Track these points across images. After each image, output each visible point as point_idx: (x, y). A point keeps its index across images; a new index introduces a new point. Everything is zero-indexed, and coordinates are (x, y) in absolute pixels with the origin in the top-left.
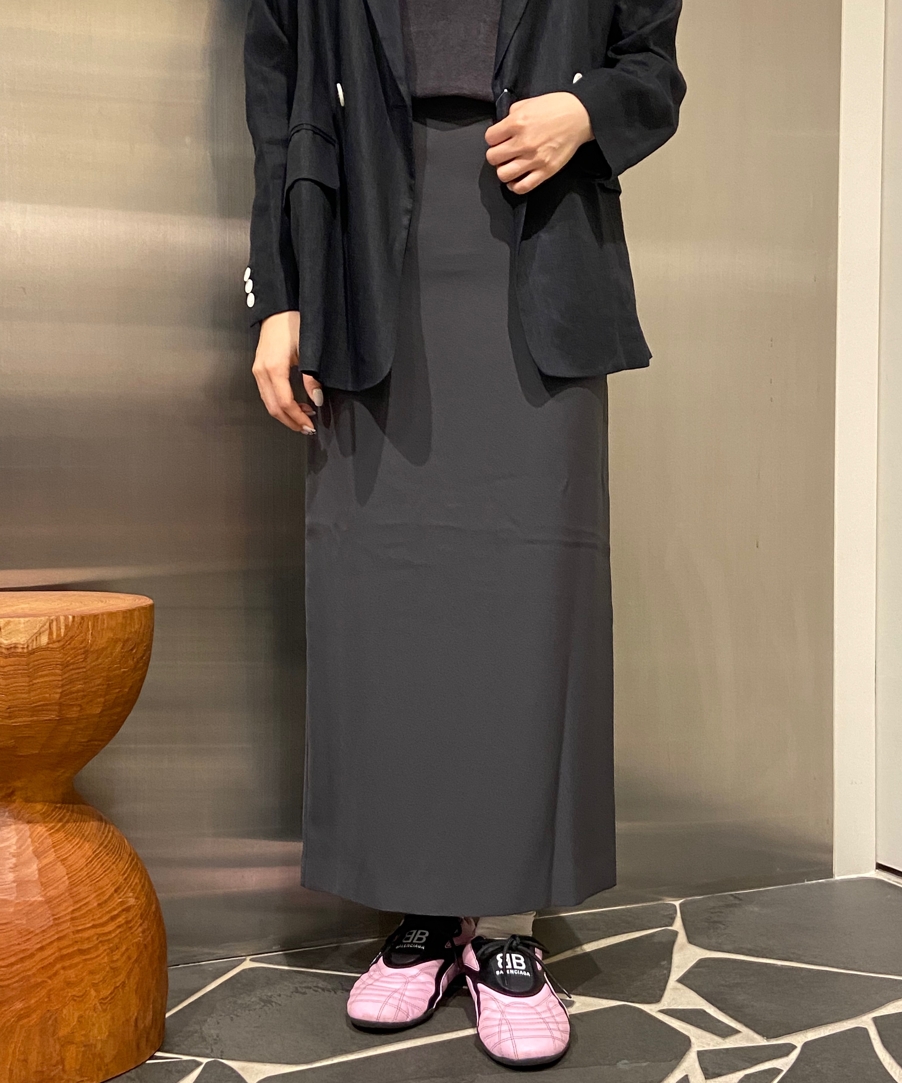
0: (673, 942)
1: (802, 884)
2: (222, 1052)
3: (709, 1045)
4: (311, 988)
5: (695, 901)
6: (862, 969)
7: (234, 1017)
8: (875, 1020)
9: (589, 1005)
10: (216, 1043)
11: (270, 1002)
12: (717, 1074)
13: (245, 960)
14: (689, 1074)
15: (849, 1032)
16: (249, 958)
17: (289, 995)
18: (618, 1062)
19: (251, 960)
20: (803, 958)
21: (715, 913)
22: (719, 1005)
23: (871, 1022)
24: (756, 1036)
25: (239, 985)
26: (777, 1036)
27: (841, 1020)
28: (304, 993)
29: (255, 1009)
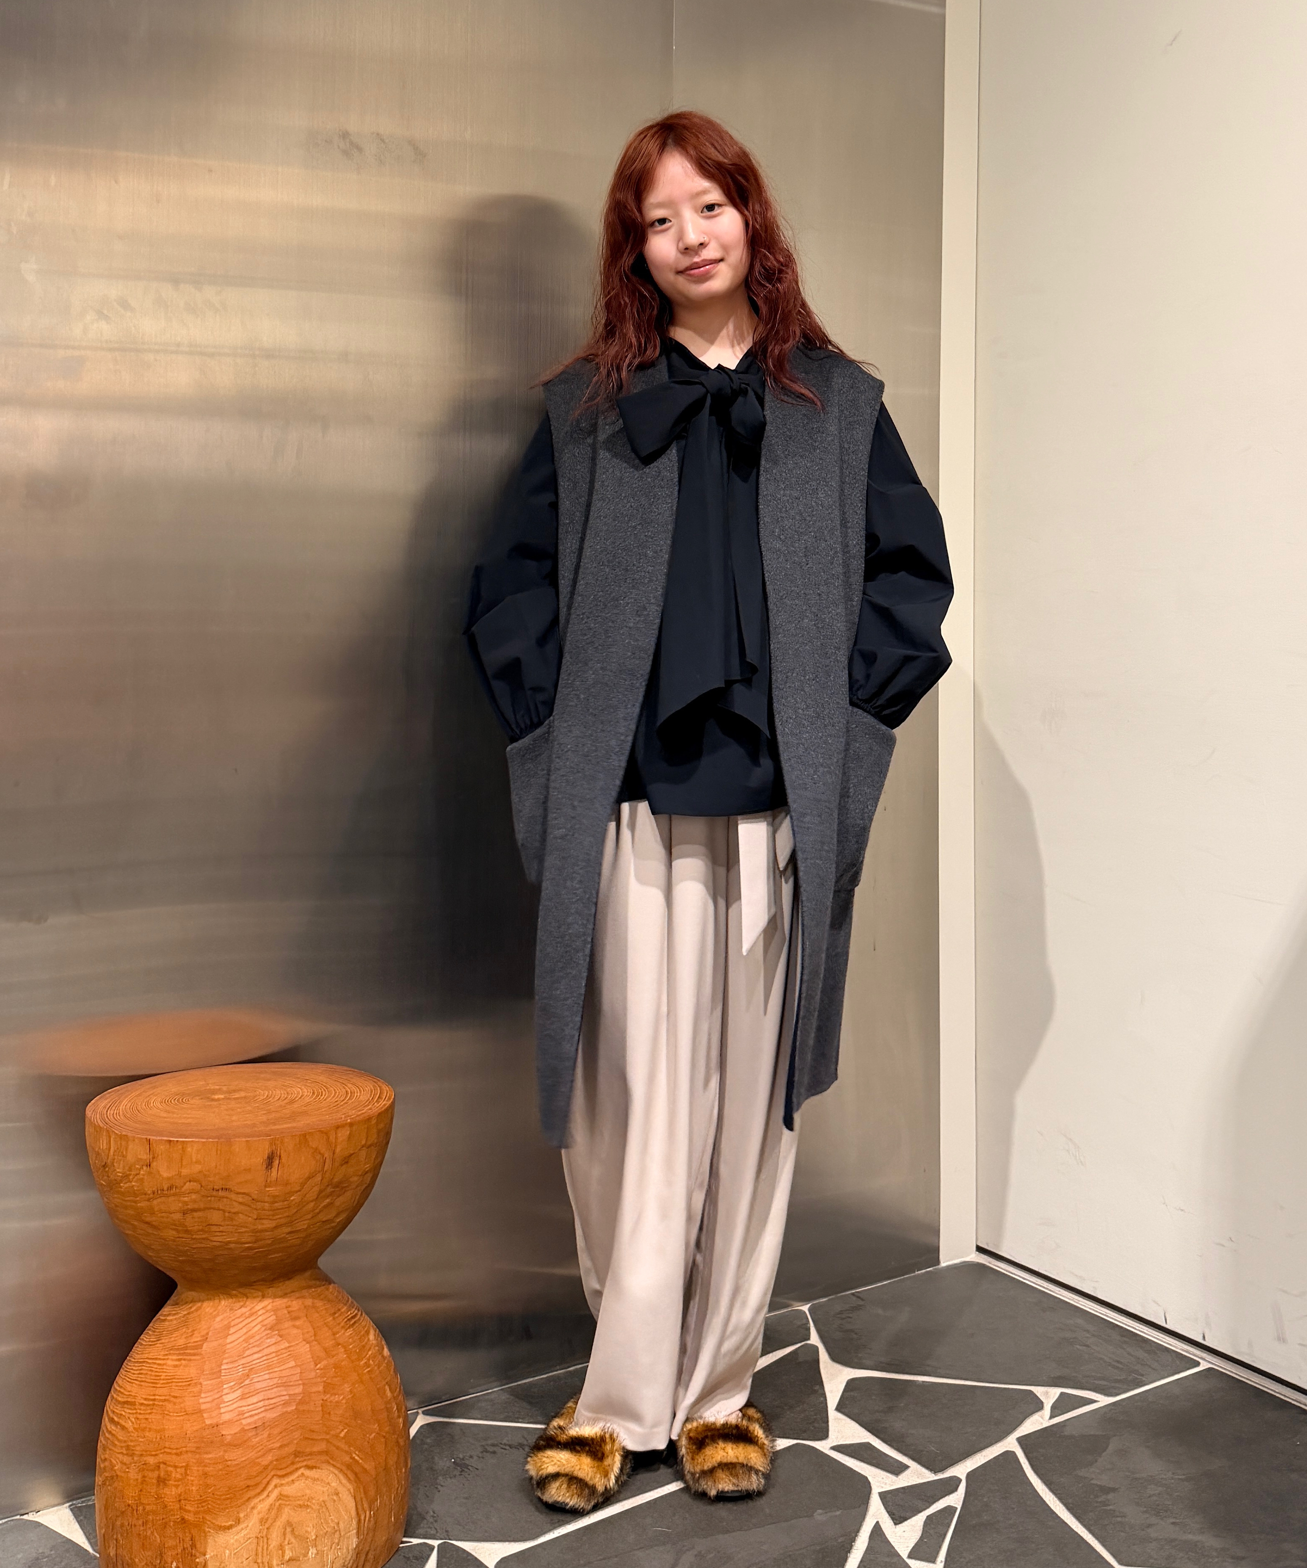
0: (817, 1361)
1: (914, 1274)
2: (447, 1531)
3: (886, 1484)
4: (497, 1446)
5: (821, 1305)
6: (991, 1380)
7: (440, 1487)
8: (1020, 1440)
10: (436, 1522)
11: (467, 1466)
12: (903, 1518)
13: (417, 1413)
14: (880, 1521)
15: (1001, 1458)
16: (420, 1411)
17: (480, 1455)
18: (814, 1513)
19: (424, 1413)
20: (938, 1371)
21: (844, 1319)
22: (882, 1436)
23: (1016, 1444)
24: (924, 1470)
26: (942, 1469)
27: (991, 1444)
28: (494, 1452)
29: (455, 1476)
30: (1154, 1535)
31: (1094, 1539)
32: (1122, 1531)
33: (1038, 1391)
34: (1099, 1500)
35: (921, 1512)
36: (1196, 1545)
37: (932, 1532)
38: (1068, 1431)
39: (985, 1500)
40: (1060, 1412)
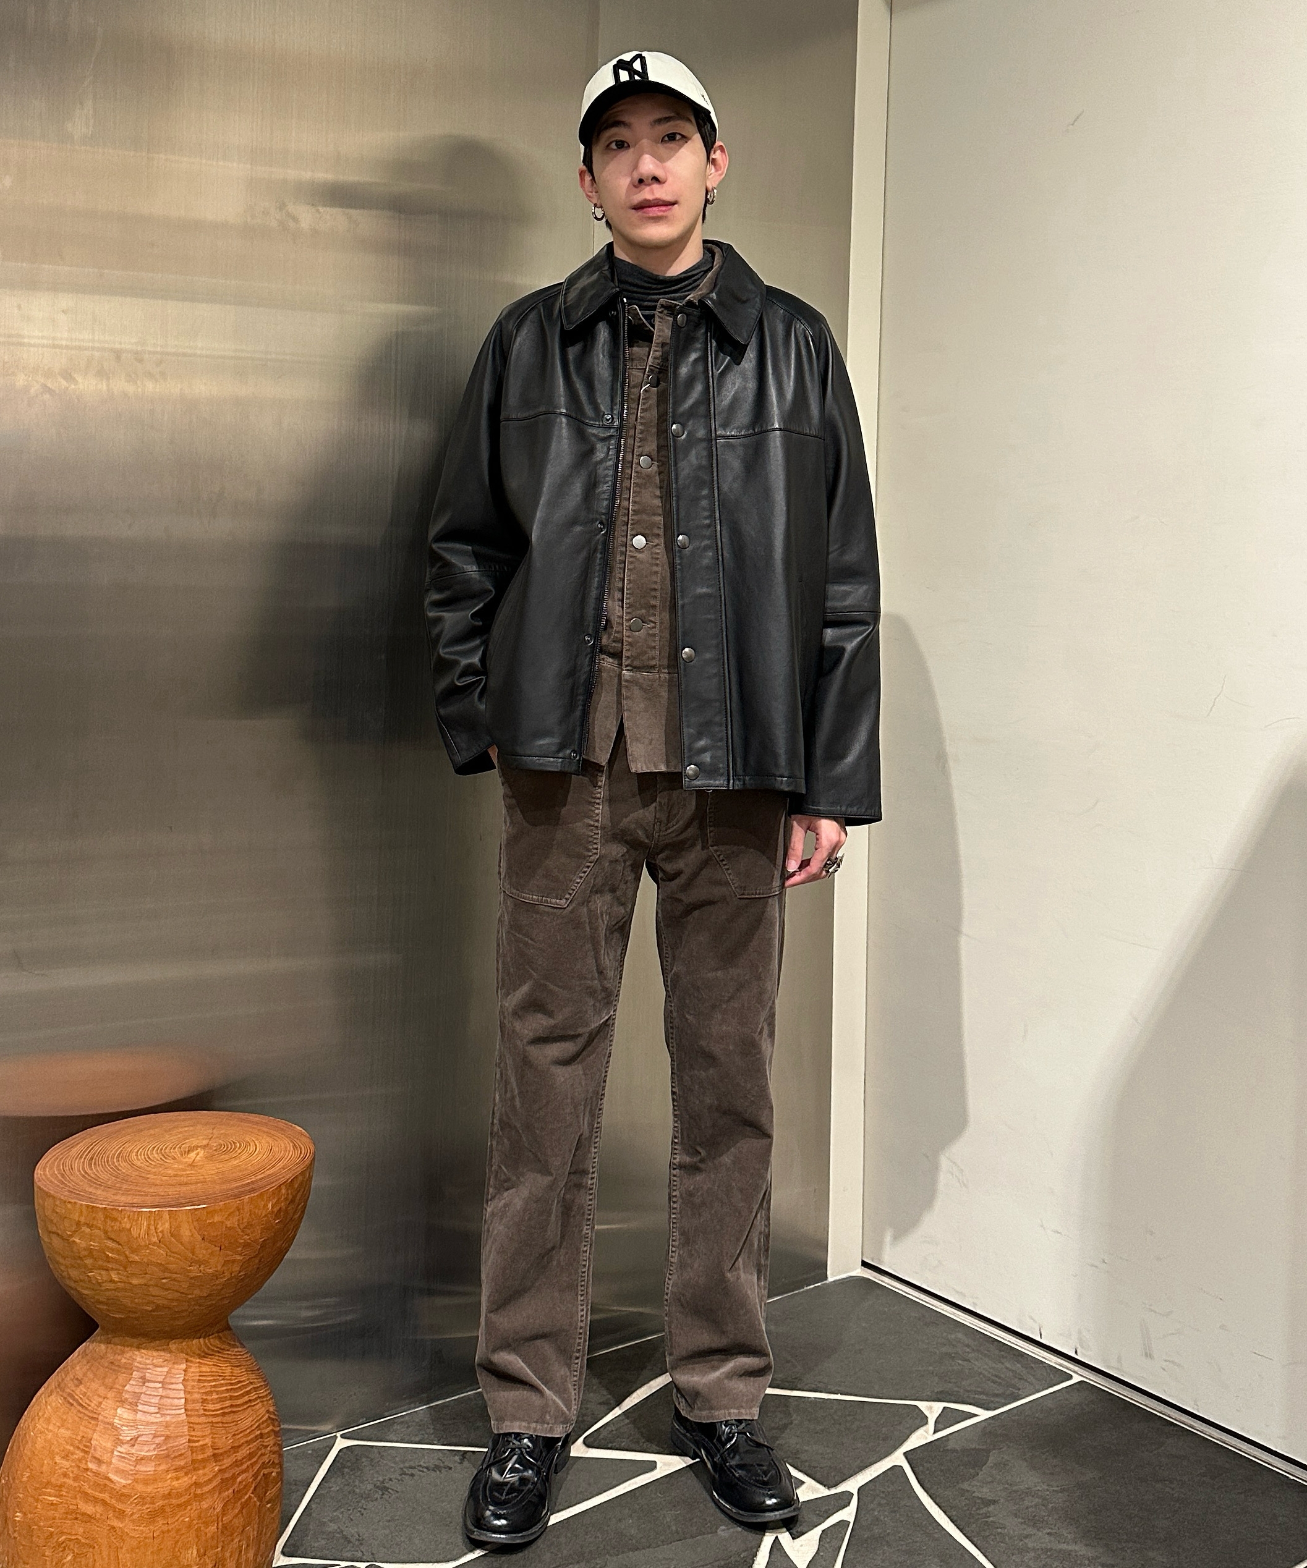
1: (802, 1290)
2: (373, 1554)
4: (415, 1468)
6: (881, 1395)
7: (363, 1510)
8: (905, 1454)
9: (669, 1464)
10: (361, 1544)
11: (387, 1489)
12: (800, 1532)
13: (336, 1437)
14: (779, 1536)
15: (889, 1472)
16: (338, 1434)
17: (399, 1478)
18: (718, 1529)
19: (342, 1436)
20: (829, 1387)
23: (904, 1458)
24: (818, 1486)
25: (346, 1470)
26: (835, 1485)
27: (881, 1459)
28: (412, 1475)
29: (377, 1499)
30: (1030, 1545)
31: (977, 1549)
32: (1002, 1542)
33: (922, 1405)
34: (981, 1512)
35: (816, 1526)
36: (1069, 1555)
37: (827, 1545)
38: (951, 1445)
39: (876, 1513)
40: (943, 1427)
